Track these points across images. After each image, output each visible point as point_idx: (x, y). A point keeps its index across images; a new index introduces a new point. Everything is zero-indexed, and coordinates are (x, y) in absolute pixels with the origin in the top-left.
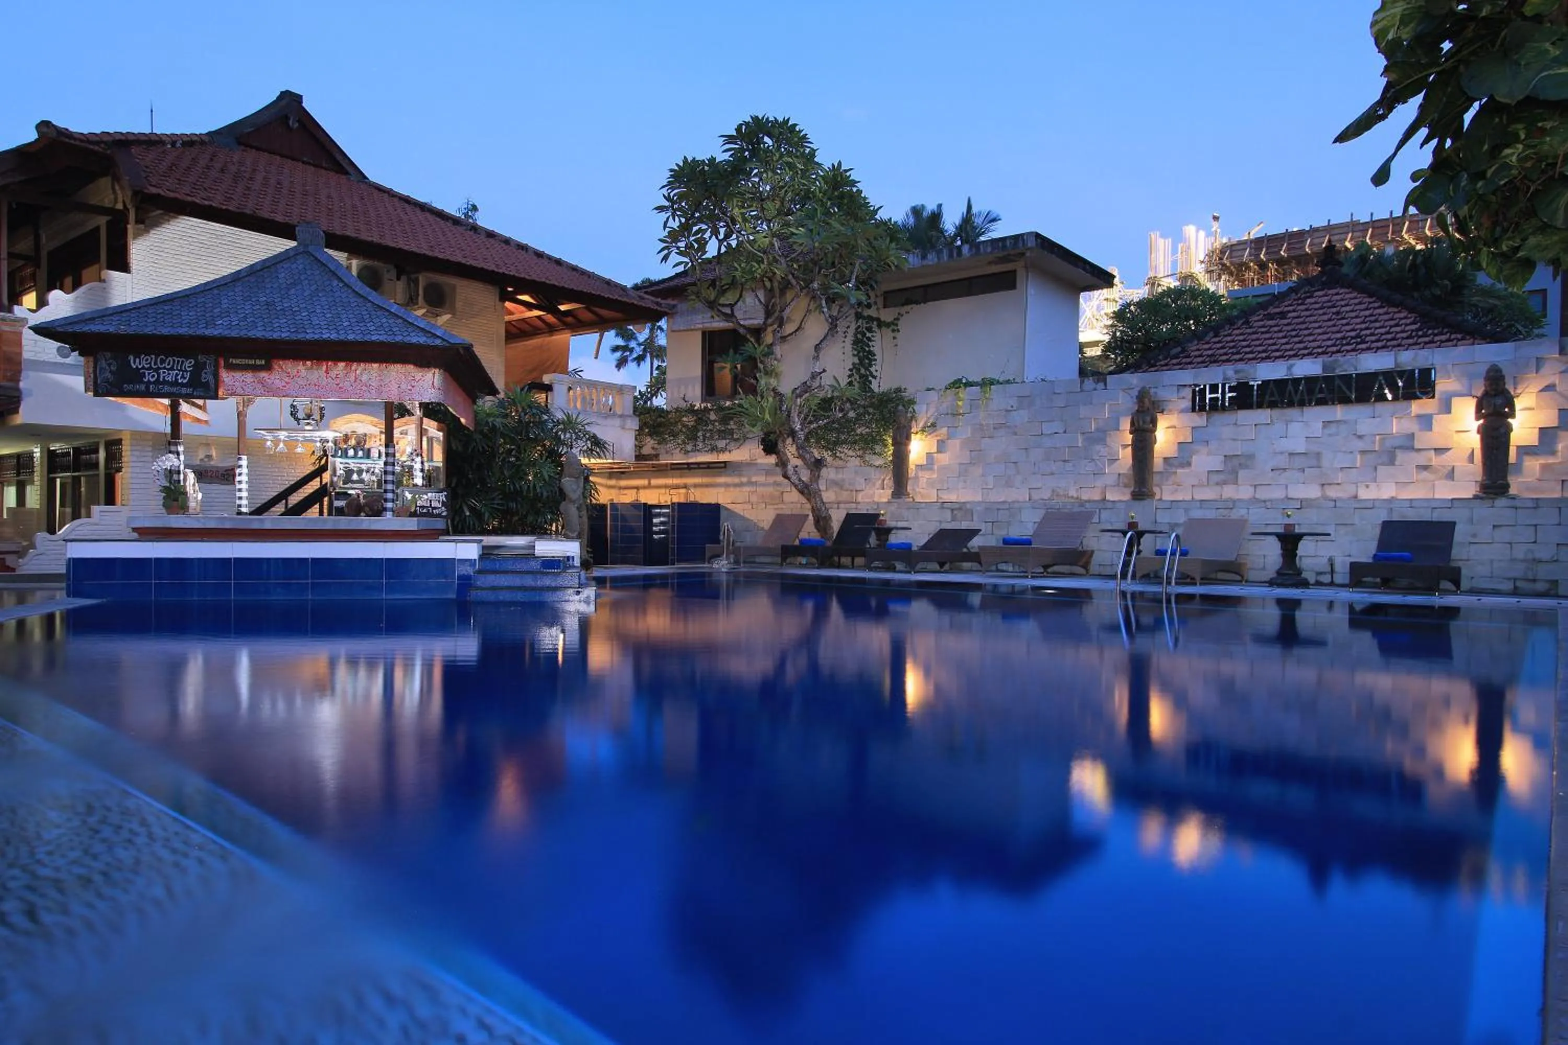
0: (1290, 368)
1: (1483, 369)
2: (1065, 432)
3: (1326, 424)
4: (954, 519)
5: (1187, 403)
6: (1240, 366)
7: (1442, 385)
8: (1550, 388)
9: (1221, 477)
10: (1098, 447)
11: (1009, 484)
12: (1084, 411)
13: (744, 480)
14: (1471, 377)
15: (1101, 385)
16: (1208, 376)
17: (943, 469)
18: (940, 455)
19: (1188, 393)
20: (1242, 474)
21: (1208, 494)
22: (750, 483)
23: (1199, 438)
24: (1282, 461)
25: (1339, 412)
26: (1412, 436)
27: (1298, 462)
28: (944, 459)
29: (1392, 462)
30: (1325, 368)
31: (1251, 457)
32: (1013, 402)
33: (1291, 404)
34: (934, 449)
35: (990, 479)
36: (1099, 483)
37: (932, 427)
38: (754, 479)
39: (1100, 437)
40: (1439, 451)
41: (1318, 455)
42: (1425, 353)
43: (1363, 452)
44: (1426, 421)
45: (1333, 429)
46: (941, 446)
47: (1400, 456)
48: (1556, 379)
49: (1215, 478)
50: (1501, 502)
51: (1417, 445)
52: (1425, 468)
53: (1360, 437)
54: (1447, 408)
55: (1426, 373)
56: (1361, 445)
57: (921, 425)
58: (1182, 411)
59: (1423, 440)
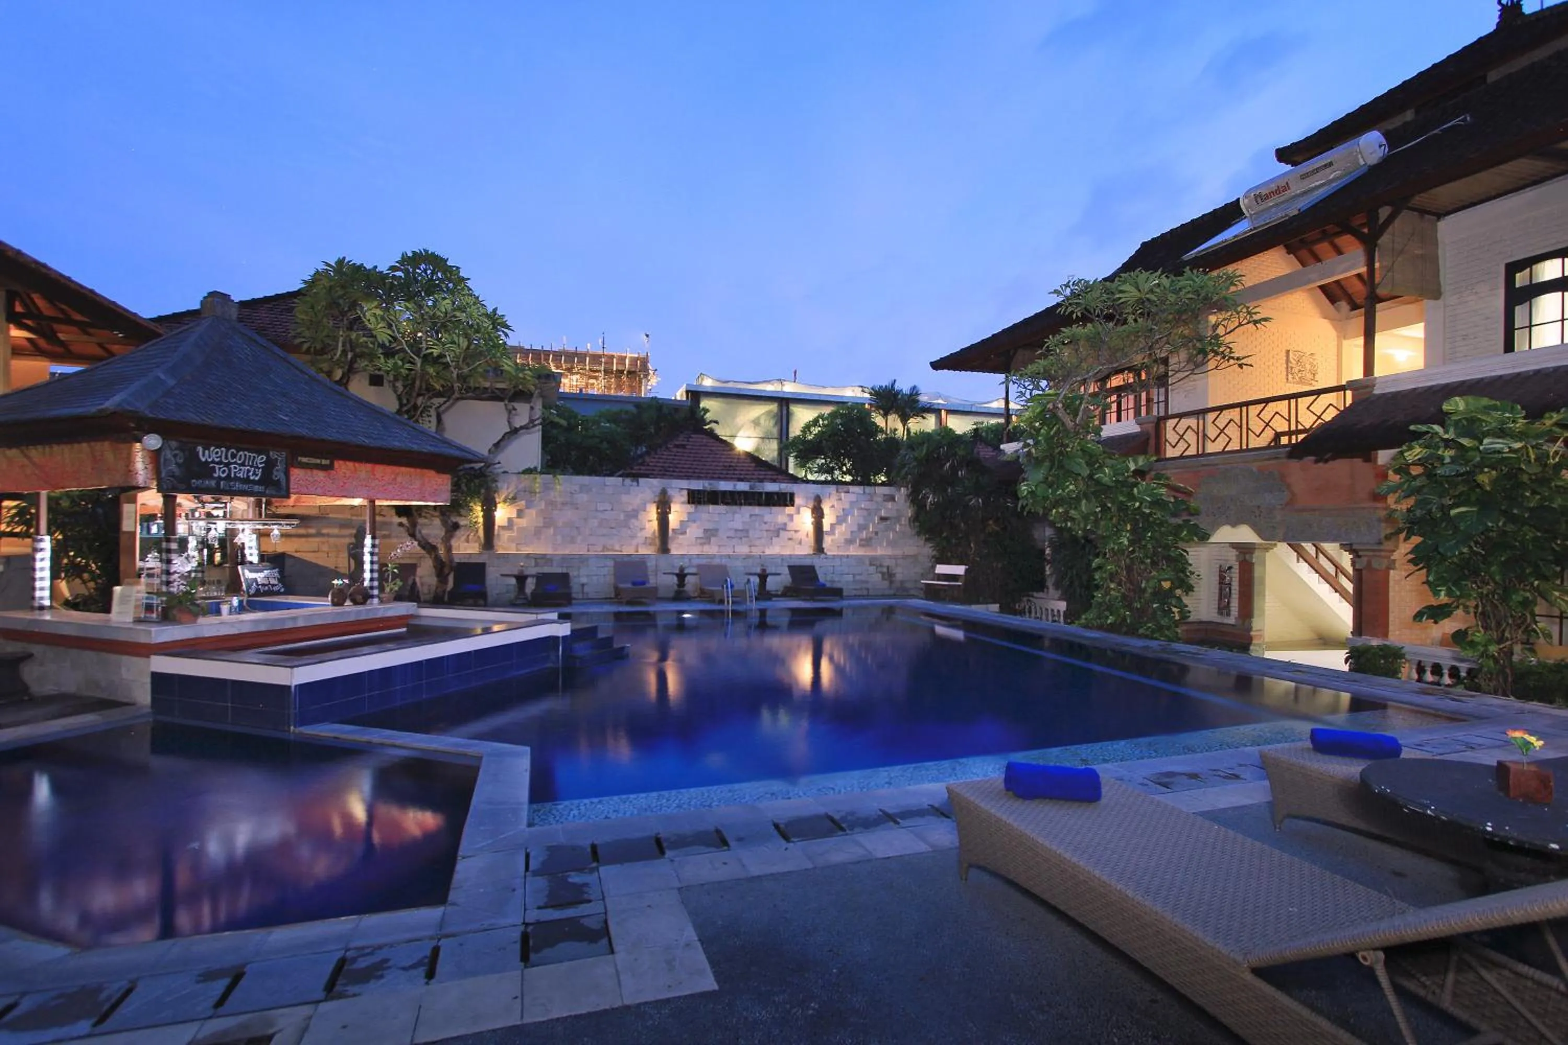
0: (735, 486)
1: (813, 496)
2: (612, 509)
3: (751, 516)
4: (537, 565)
5: (685, 498)
6: (711, 482)
7: (798, 501)
8: (833, 506)
9: (703, 541)
10: (633, 521)
11: (573, 541)
12: (625, 498)
13: (312, 531)
14: (807, 498)
15: (635, 484)
16: (697, 485)
17: (521, 529)
18: (519, 520)
19: (685, 493)
20: (713, 539)
21: (695, 551)
22: (319, 534)
23: (692, 519)
24: (731, 534)
25: (757, 510)
26: (785, 524)
27: (739, 534)
28: (523, 522)
29: (778, 536)
30: (751, 487)
31: (717, 530)
32: (577, 488)
33: (736, 504)
34: (514, 515)
35: (559, 538)
36: (635, 542)
37: (513, 500)
38: (325, 531)
39: (634, 514)
40: (796, 531)
41: (747, 531)
42: (790, 485)
43: (767, 531)
44: (791, 517)
45: (754, 518)
46: (520, 514)
47: (782, 533)
48: (835, 503)
49: (699, 541)
50: (823, 556)
51: (788, 528)
52: (790, 539)
53: (766, 523)
54: (798, 512)
55: (792, 496)
56: (765, 527)
57: (503, 497)
58: (683, 503)
59: (790, 526)
